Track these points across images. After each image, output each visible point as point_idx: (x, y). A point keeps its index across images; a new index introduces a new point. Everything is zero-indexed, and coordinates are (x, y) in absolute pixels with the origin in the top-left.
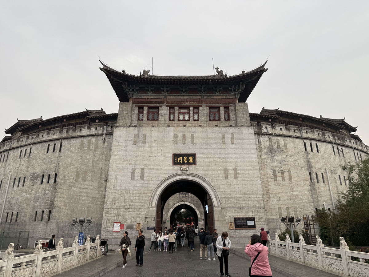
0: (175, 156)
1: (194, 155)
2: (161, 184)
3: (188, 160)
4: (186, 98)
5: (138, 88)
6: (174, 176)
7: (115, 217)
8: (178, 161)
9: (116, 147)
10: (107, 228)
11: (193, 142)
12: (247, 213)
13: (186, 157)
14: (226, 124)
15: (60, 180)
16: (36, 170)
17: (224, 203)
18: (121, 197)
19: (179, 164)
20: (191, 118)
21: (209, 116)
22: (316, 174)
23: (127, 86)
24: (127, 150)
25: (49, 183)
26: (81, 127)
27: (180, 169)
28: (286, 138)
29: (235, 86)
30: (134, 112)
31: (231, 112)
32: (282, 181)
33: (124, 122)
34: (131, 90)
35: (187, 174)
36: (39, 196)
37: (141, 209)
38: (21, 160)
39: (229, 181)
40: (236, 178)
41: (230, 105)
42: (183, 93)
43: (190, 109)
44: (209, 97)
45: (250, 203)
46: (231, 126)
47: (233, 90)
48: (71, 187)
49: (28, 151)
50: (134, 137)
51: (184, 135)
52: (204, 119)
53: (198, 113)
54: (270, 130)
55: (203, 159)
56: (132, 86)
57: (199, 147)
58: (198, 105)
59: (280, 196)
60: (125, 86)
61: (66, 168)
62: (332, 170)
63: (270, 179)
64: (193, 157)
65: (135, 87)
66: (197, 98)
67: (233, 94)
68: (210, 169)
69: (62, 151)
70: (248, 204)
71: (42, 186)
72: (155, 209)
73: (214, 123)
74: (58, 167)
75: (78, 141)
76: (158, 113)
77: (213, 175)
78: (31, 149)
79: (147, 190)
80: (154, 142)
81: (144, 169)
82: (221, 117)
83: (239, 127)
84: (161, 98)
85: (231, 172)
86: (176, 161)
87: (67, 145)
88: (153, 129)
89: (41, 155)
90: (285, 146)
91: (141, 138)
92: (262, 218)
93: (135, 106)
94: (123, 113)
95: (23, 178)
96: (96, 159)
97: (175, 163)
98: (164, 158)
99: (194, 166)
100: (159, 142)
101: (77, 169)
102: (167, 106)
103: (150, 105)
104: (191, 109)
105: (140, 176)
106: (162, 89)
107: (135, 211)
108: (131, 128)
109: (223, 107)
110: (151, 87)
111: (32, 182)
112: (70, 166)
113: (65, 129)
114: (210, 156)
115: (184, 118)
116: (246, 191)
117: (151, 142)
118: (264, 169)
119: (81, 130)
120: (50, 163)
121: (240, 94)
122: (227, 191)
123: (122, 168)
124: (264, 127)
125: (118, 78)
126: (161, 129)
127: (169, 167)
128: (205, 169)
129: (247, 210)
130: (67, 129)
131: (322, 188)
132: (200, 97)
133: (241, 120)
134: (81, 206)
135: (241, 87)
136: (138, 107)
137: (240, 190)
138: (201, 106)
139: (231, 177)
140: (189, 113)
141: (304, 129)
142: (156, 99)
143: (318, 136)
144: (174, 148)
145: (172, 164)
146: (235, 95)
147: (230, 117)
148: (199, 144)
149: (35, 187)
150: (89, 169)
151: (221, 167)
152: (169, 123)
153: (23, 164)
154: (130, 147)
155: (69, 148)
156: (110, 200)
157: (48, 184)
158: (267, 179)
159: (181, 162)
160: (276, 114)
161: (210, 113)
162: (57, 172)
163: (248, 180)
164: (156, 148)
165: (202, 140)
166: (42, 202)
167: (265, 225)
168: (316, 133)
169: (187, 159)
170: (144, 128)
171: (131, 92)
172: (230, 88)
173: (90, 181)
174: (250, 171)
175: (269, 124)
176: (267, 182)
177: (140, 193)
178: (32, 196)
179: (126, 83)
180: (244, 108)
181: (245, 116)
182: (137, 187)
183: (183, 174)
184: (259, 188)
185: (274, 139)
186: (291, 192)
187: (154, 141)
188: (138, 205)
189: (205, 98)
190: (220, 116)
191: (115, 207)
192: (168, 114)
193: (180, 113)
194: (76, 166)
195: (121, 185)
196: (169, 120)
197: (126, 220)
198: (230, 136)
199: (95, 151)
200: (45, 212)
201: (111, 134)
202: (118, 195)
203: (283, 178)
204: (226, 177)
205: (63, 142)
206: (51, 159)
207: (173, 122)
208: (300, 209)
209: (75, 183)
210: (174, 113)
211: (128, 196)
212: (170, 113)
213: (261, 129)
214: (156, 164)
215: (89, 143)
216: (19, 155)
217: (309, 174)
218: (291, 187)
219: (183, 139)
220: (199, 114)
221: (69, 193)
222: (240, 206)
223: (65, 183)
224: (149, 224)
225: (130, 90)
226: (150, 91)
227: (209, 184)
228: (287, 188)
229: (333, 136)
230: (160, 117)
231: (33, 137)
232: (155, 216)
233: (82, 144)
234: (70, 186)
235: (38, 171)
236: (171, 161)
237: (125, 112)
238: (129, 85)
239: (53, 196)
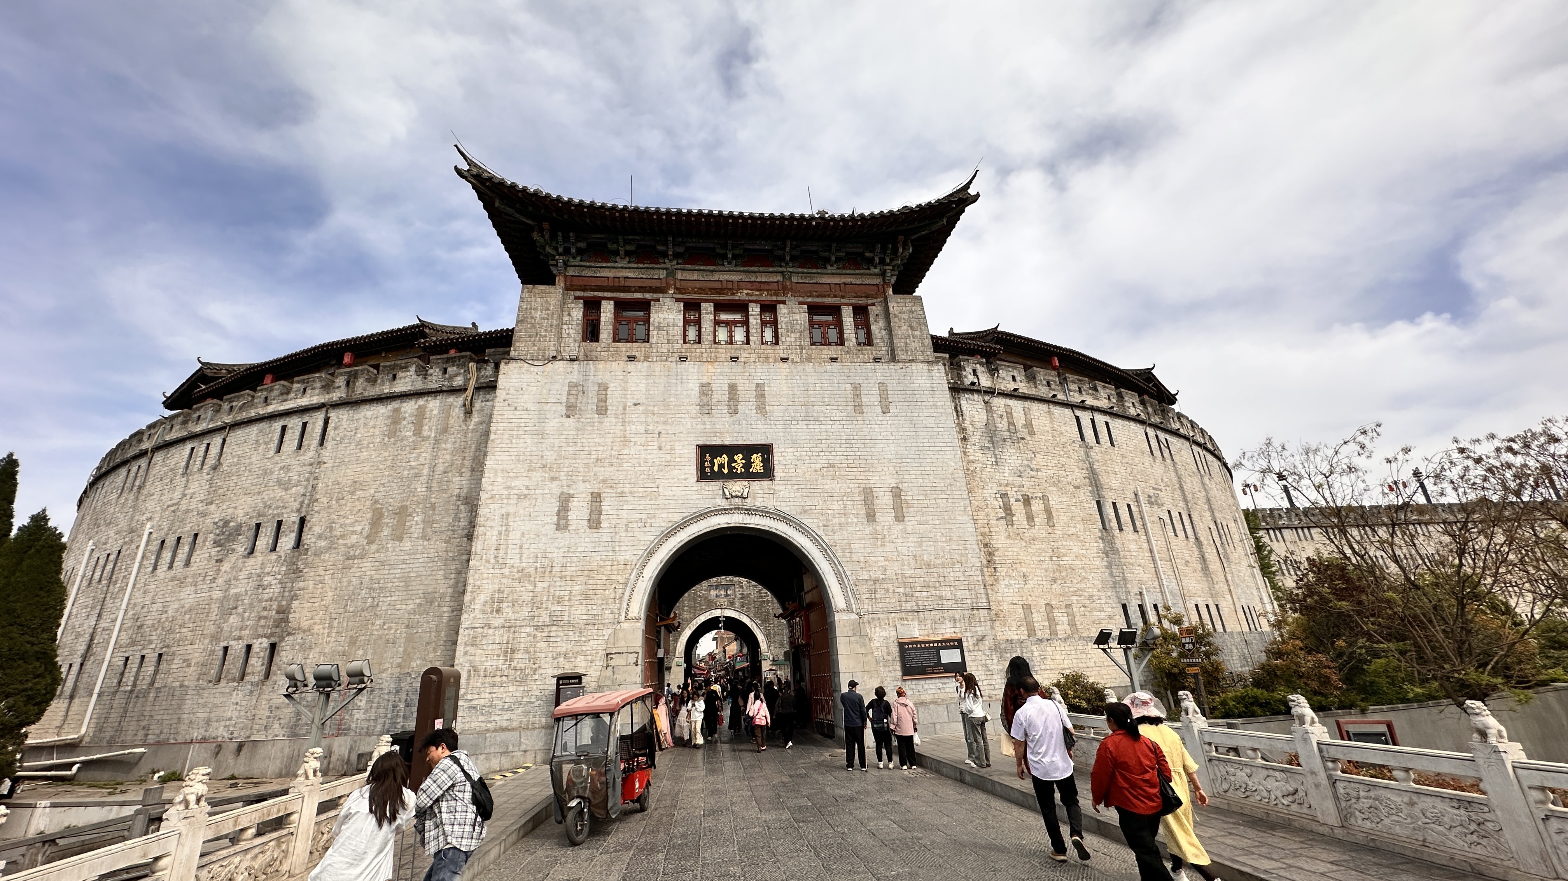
0: (707, 452)
1: (766, 450)
2: (660, 544)
3: (748, 465)
4: (735, 277)
5: (582, 245)
6: (701, 515)
7: (498, 656)
8: (716, 469)
9: (505, 425)
10: (469, 697)
11: (761, 409)
12: (937, 626)
13: (741, 456)
14: (861, 356)
15: (313, 540)
16: (235, 508)
17: (867, 596)
18: (523, 589)
19: (717, 476)
20: (754, 338)
21: (811, 333)
22: (1114, 504)
23: (547, 237)
24: (542, 434)
25: (277, 549)
26: (392, 368)
27: (721, 492)
28: (1027, 404)
29: (884, 249)
30: (569, 315)
31: (876, 321)
32: (1027, 527)
33: (534, 345)
34: (561, 250)
35: (746, 510)
36: (237, 597)
37: (590, 627)
38: (188, 481)
39: (879, 528)
40: (900, 518)
41: (870, 302)
42: (726, 263)
43: (750, 309)
44: (806, 277)
45: (946, 593)
46: (877, 360)
47: (877, 260)
48: (351, 562)
49: (214, 450)
50: (569, 391)
51: (733, 388)
52: (793, 340)
53: (774, 324)
54: (985, 381)
55: (794, 462)
56: (566, 239)
57: (781, 422)
58: (774, 298)
59: (1025, 570)
60: (543, 236)
61: (338, 500)
62: (1150, 497)
63: (995, 522)
64: (763, 456)
65: (572, 240)
66: (771, 280)
67: (877, 271)
68: (820, 490)
69: (329, 444)
70: (941, 598)
71: (251, 561)
72: (641, 625)
73: (825, 352)
74: (310, 496)
75: (382, 410)
76: (647, 321)
77: (829, 512)
78: (224, 441)
79: (610, 563)
80: (636, 407)
81: (599, 495)
82: (845, 336)
83: (901, 364)
84: (656, 277)
85: (884, 500)
86: (708, 470)
87: (345, 424)
88: (631, 366)
89: (254, 459)
90: (1029, 425)
91: (590, 395)
92: (983, 638)
93: (572, 297)
94: (532, 318)
95: (191, 539)
96: (440, 468)
97: (704, 474)
98: (668, 457)
99: (766, 483)
100: (650, 408)
101: (376, 502)
102: (678, 300)
103: (622, 295)
104: (754, 310)
105: (587, 517)
106: (661, 248)
107: (571, 633)
108: (557, 362)
109: (851, 308)
110: (627, 242)
111: (219, 549)
112: (352, 493)
113: (341, 374)
114: (817, 450)
115: (731, 337)
116: (933, 557)
117: (625, 409)
118: (976, 489)
119: (394, 377)
120: (285, 485)
121: (897, 273)
122: (873, 559)
123: (526, 492)
124: (969, 369)
125: (518, 206)
126: (658, 367)
127: (687, 489)
128: (804, 491)
129: (937, 615)
130: (349, 376)
131: (1133, 547)
132: (780, 278)
133: (906, 344)
134: (384, 624)
135: (901, 250)
136: (582, 301)
137: (915, 556)
138: (784, 303)
139: (885, 517)
140: (746, 323)
141: (1073, 382)
142: (642, 278)
143: (1107, 401)
144: (702, 427)
145: (694, 478)
146: (883, 274)
147: (874, 336)
148: (781, 415)
149: (226, 566)
150: (415, 499)
151: (851, 486)
152: (683, 350)
153: (194, 493)
154: (555, 421)
155: (352, 433)
156: (482, 597)
157: (274, 553)
158: (986, 522)
159: (726, 471)
160: (992, 340)
161: (812, 324)
162: (307, 512)
163: (937, 522)
164: (641, 428)
165: (790, 403)
166: (247, 615)
167: (995, 661)
168: (1103, 393)
169: (744, 461)
170: (601, 365)
171: (560, 254)
172: (867, 254)
173: (417, 538)
174: (940, 497)
175: (981, 364)
176: (987, 530)
177: (586, 573)
178: (215, 597)
179: (546, 225)
180: (912, 312)
181: (917, 333)
182: (578, 554)
183: (731, 509)
184: (969, 547)
185: (999, 402)
186: (1055, 559)
187: (635, 405)
188: (579, 612)
189: (794, 279)
190: (841, 333)
191: (501, 621)
192: (681, 324)
193: (717, 323)
194: (372, 491)
195: (521, 547)
196: (685, 342)
197: (537, 665)
198: (876, 391)
199: (437, 441)
200: (255, 649)
201: (492, 387)
202: (510, 580)
203: (1030, 518)
204: (871, 517)
205: (333, 414)
206: (289, 470)
207: (698, 349)
208: (1083, 609)
209: (367, 548)
210: (698, 323)
211: (546, 584)
212: (686, 322)
213: (960, 376)
214: (642, 476)
215: (420, 416)
216: (183, 464)
217: (1096, 506)
218: (1052, 543)
219: (730, 399)
220: (779, 327)
221: (345, 580)
222: (914, 603)
223: (330, 548)
224: (618, 676)
225: (556, 249)
226: (622, 253)
227: (816, 540)
228: (1043, 547)
229: (1143, 403)
230: (653, 333)
231: (234, 404)
232: (640, 650)
233: (396, 420)
234: (348, 559)
235: (240, 513)
236: (692, 470)
237: (539, 313)
238: (554, 237)
239: (287, 594)
